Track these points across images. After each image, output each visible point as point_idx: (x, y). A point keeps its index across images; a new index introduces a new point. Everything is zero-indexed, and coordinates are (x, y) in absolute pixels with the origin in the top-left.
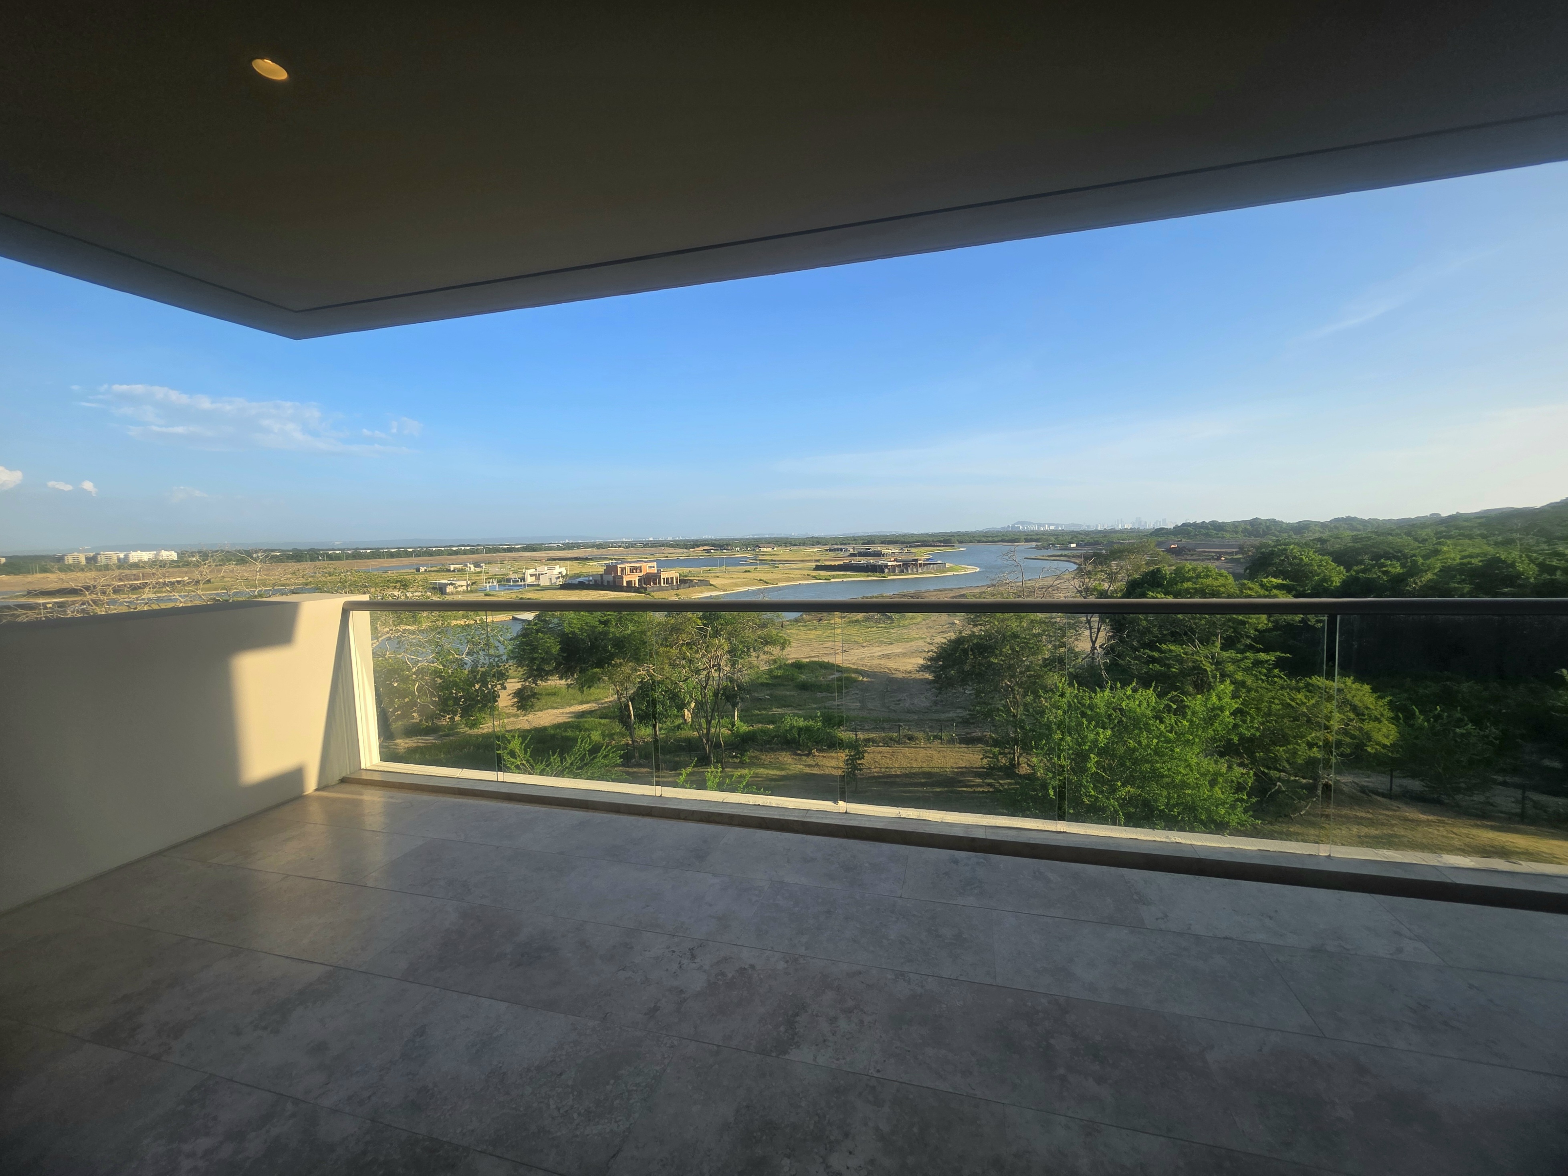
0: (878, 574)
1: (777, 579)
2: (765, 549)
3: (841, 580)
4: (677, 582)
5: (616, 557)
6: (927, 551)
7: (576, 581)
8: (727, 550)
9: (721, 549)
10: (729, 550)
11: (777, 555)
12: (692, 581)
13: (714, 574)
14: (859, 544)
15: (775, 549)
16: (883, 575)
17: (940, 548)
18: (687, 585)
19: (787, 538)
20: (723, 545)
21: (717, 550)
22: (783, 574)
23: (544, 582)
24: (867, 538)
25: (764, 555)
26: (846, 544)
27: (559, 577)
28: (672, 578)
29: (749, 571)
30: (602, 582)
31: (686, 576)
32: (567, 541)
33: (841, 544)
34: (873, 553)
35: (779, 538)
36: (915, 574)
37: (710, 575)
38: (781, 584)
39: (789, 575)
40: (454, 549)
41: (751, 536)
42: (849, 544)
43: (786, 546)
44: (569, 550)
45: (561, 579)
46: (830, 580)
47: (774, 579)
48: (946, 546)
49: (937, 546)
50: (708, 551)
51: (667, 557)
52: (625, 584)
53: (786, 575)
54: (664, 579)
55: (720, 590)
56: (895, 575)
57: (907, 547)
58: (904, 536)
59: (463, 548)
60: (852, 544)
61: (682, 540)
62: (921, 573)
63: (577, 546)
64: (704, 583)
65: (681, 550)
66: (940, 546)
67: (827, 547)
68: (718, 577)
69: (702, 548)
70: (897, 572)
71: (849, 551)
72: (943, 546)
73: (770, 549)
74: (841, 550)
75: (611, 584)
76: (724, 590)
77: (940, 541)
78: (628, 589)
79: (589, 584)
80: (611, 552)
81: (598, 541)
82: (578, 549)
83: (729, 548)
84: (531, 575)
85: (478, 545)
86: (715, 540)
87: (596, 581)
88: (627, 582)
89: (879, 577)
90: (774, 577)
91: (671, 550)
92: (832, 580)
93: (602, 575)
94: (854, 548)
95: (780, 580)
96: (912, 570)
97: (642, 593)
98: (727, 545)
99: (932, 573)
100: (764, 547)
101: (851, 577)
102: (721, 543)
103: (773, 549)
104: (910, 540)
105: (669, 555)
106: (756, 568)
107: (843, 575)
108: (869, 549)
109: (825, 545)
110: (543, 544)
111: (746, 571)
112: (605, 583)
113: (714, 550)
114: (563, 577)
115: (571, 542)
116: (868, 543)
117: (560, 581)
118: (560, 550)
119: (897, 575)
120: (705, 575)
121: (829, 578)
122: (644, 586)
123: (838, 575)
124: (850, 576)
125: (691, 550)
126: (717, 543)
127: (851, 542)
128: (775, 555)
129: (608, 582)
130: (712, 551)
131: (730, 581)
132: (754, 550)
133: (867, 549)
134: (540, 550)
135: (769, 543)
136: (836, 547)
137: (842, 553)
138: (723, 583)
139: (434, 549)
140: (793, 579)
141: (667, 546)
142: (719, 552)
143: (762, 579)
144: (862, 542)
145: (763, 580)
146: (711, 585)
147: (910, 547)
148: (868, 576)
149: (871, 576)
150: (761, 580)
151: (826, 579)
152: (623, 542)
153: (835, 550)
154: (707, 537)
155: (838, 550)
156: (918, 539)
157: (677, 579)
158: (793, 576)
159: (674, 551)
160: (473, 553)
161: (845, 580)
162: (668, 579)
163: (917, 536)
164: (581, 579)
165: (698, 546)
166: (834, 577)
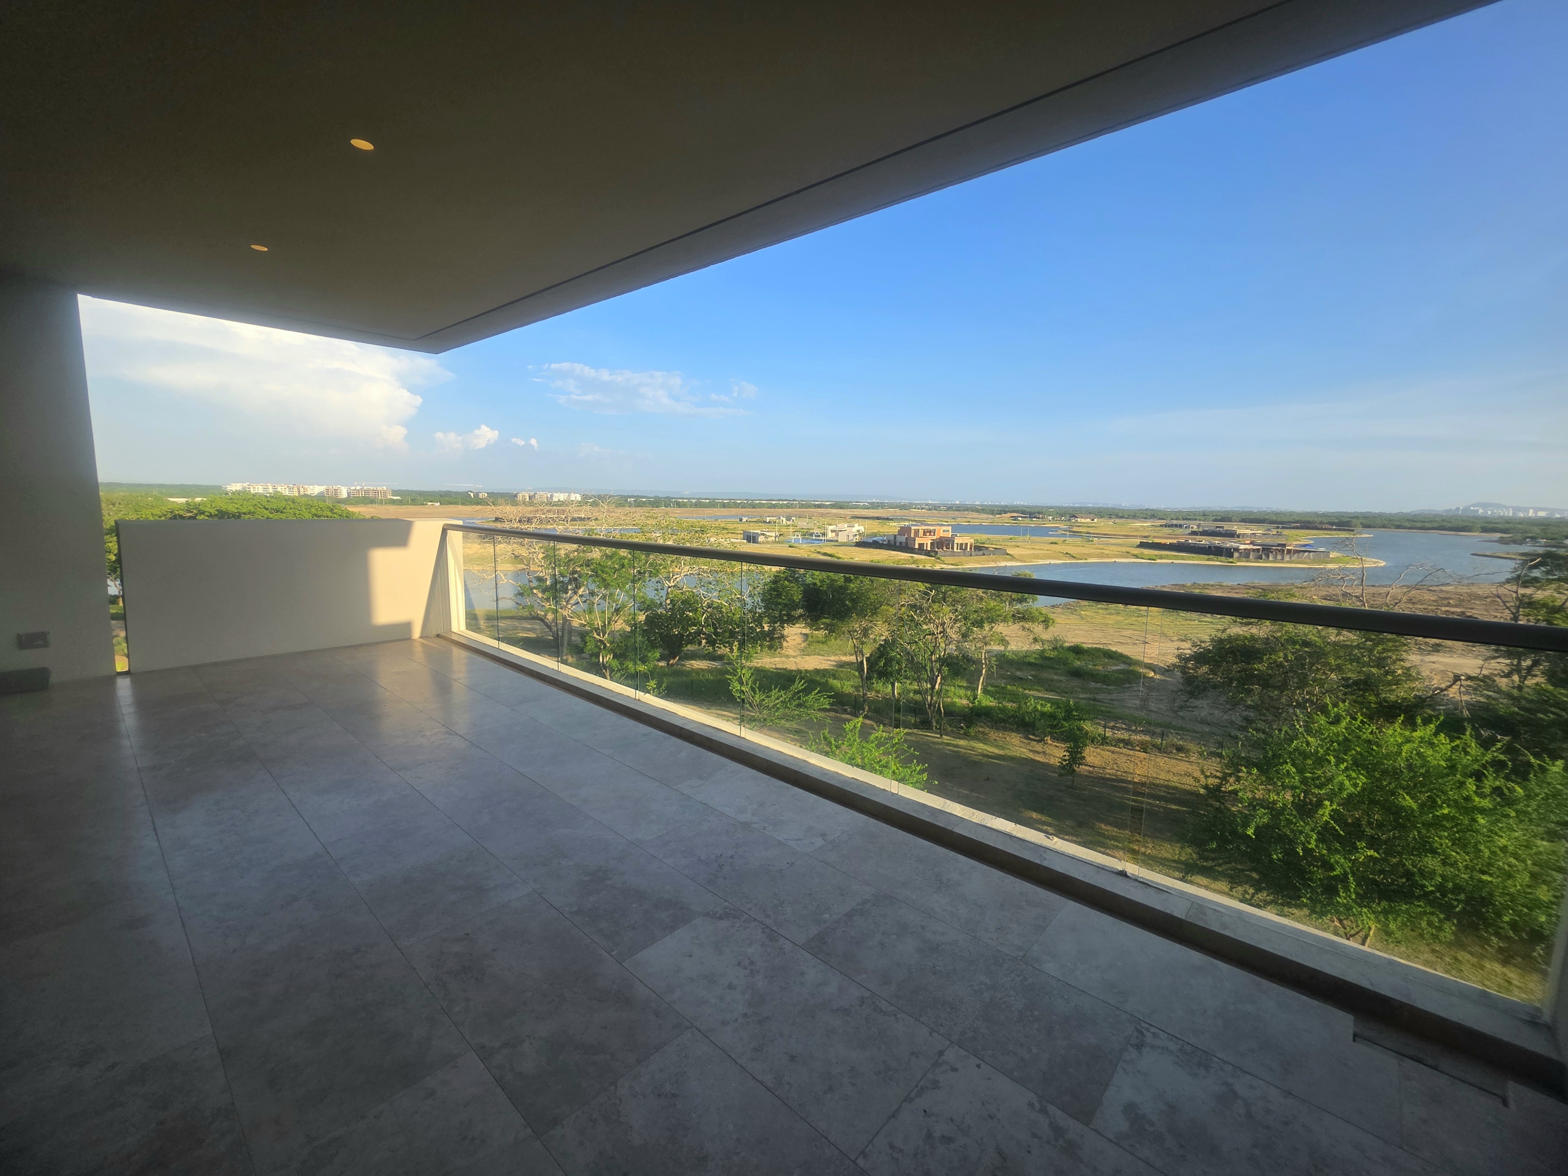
0: (1223, 558)
1: (1088, 555)
2: (1083, 520)
3: (1170, 561)
4: (971, 549)
5: (916, 519)
6: (1307, 535)
7: (870, 540)
8: (1037, 518)
9: (1030, 517)
10: (1039, 518)
11: (1096, 527)
12: (987, 548)
13: (1015, 544)
14: (1208, 520)
15: (1095, 520)
16: (1231, 560)
17: (1329, 532)
18: (983, 553)
19: (1114, 509)
20: (1034, 514)
21: (1025, 517)
22: (1096, 549)
23: (842, 538)
24: (1221, 514)
25: (1079, 526)
26: (1190, 519)
27: (856, 535)
28: (966, 544)
29: (1055, 543)
30: (895, 543)
31: (983, 543)
32: (874, 500)
33: (1184, 519)
34: (1224, 532)
35: (1104, 508)
36: (1278, 563)
37: (1009, 544)
38: (1090, 560)
39: (1103, 551)
40: (773, 502)
41: (1071, 505)
42: (1195, 519)
43: (1109, 517)
44: (873, 509)
45: (858, 537)
46: (1154, 560)
47: (1084, 554)
48: (1340, 530)
49: (1326, 529)
50: (1015, 518)
51: (969, 522)
52: (917, 546)
53: (1100, 551)
54: (958, 544)
55: (1016, 560)
56: (1247, 561)
57: (1278, 528)
58: (1277, 514)
59: (781, 502)
60: (1200, 520)
62: (1288, 562)
63: (883, 505)
64: (1001, 552)
65: (985, 516)
66: (1330, 529)
67: (1163, 522)
68: (1019, 547)
69: (1009, 515)
71: (1192, 528)
72: (1335, 530)
73: (1089, 520)
74: (1181, 526)
75: (904, 545)
76: (1022, 561)
77: (1332, 524)
78: (920, 552)
79: (882, 544)
80: (911, 513)
81: (904, 502)
82: (882, 508)
83: (1041, 516)
84: (832, 531)
86: (1028, 507)
87: (889, 541)
88: (919, 544)
89: (1219, 563)
90: (1084, 552)
91: (976, 515)
92: (1159, 561)
93: (895, 536)
94: (1199, 526)
95: (1090, 555)
96: (1276, 558)
97: (932, 556)
98: (1039, 513)
99: (1301, 563)
100: (1082, 518)
101: (1184, 560)
102: (1033, 510)
103: (1093, 520)
104: (1285, 519)
105: (971, 520)
106: (1065, 541)
107: (1174, 556)
108: (1221, 527)
109: (1162, 519)
111: (1052, 543)
112: (898, 544)
113: (1022, 517)
114: (860, 534)
115: (877, 501)
116: (1223, 520)
117: (857, 539)
119: (1252, 562)
120: (1004, 543)
121: (1154, 557)
122: (936, 550)
123: (1167, 555)
125: (997, 516)
126: (1028, 510)
127: (1198, 518)
128: (1093, 527)
129: (901, 543)
130: (1020, 519)
131: (1030, 552)
132: (1069, 520)
133: (1217, 527)
135: (1090, 513)
136: (1175, 522)
138: (1022, 553)
140: (1108, 556)
141: (972, 511)
142: (1027, 520)
144: (1214, 518)
145: (1070, 555)
146: (1008, 554)
147: (1283, 528)
148: (1208, 560)
149: (1213, 560)
150: (1067, 553)
151: (1150, 559)
153: (1172, 526)
154: (1018, 503)
155: (1176, 526)
156: (1297, 519)
157: (971, 546)
158: (1109, 552)
159: (979, 516)
161: (1175, 561)
162: (961, 544)
163: (1299, 514)
164: (875, 539)
165: (1005, 512)
166: (1161, 557)
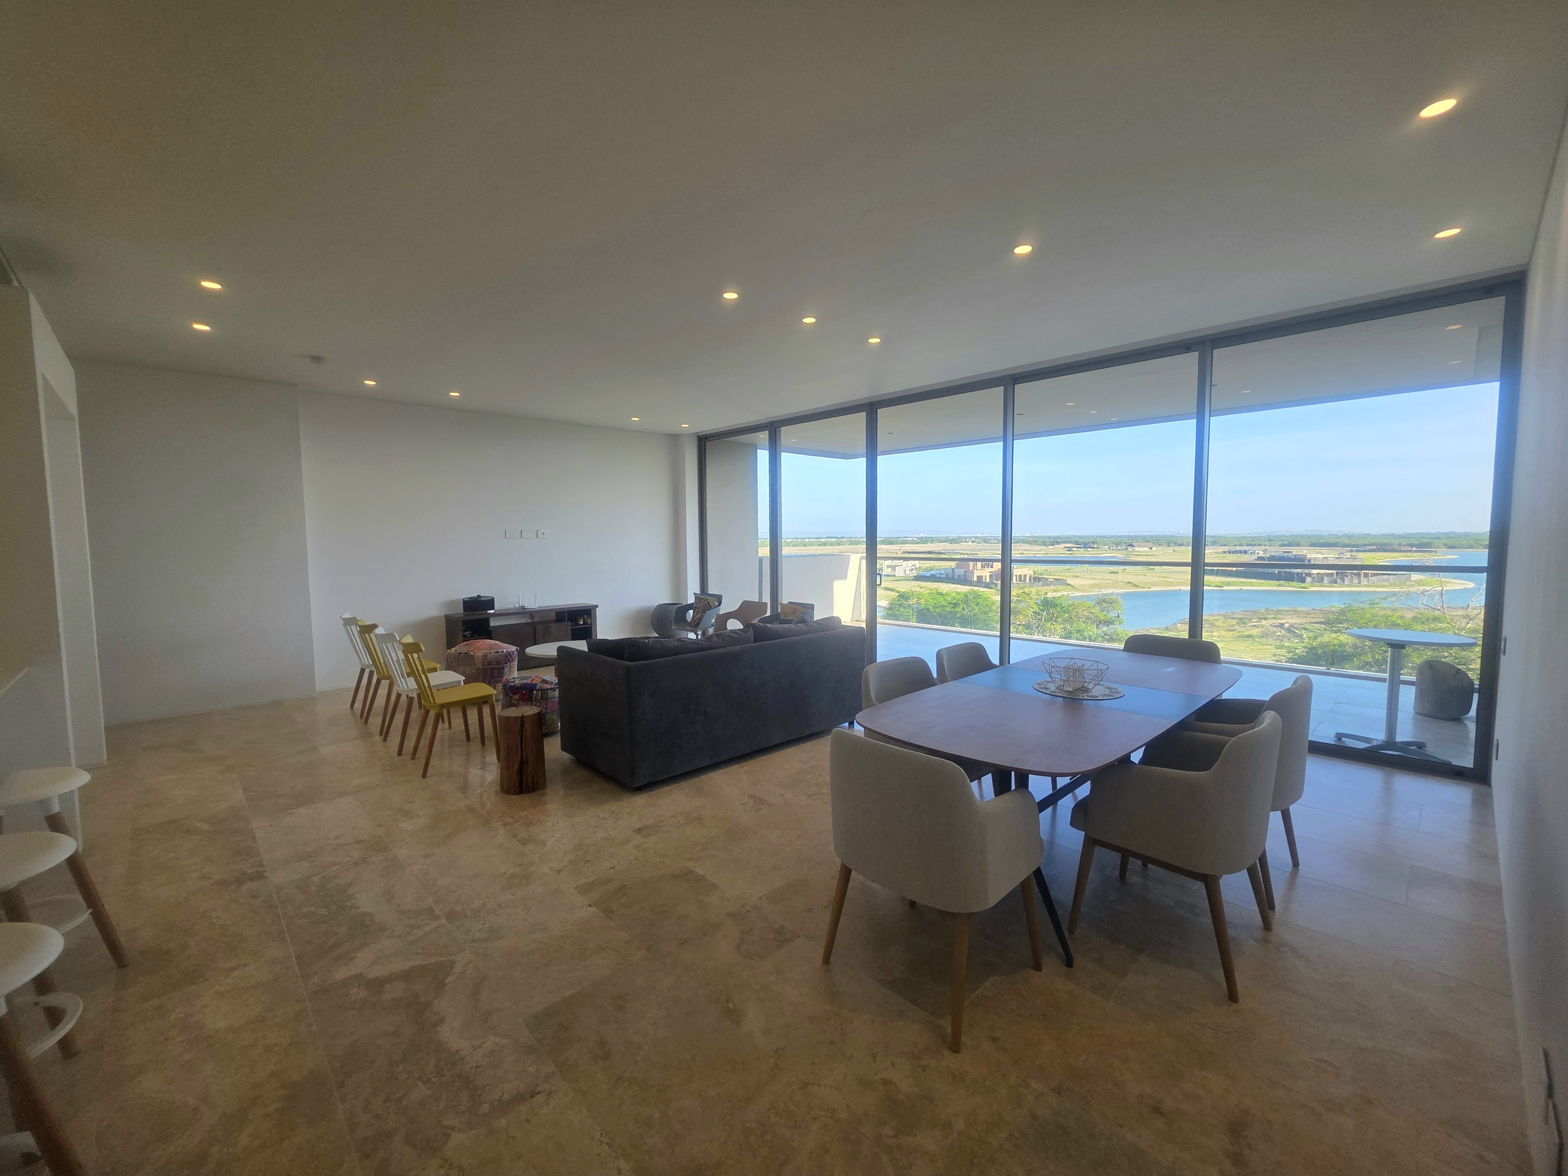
0: (1295, 583)
1: (1150, 583)
2: (1140, 549)
3: (1238, 588)
4: (1030, 580)
5: (968, 552)
6: (1385, 558)
7: (929, 574)
8: (1092, 548)
9: (1085, 547)
10: (1094, 548)
11: (1155, 555)
12: (1047, 579)
13: (1073, 574)
14: (1275, 546)
15: (1154, 549)
16: (1303, 585)
17: (1409, 554)
18: (1041, 583)
19: (1172, 536)
20: (1088, 544)
21: (1080, 548)
22: (1159, 577)
23: (899, 572)
24: (1288, 539)
25: (1138, 555)
26: (1255, 545)
27: (912, 569)
28: (1025, 576)
29: (1115, 573)
30: (953, 576)
31: (1041, 574)
32: (921, 535)
33: (1248, 545)
34: (1293, 557)
35: (1161, 536)
36: (1356, 586)
37: (1068, 574)
38: (1153, 589)
39: (1166, 579)
40: (823, 540)
41: (1125, 534)
42: (1260, 545)
43: (1169, 546)
44: (923, 543)
45: (914, 571)
46: (1222, 587)
47: (1147, 582)
48: (1421, 551)
49: (1405, 551)
50: (1069, 549)
51: (1022, 554)
52: (975, 579)
53: (1163, 579)
54: (1016, 576)
55: (1079, 590)
56: (1321, 586)
57: (1352, 551)
58: (1349, 537)
59: (830, 540)
60: (1265, 545)
61: (1041, 537)
62: (1366, 586)
63: (932, 540)
64: (1061, 583)
65: (1039, 548)
66: (1410, 551)
67: (1227, 548)
68: (1078, 577)
69: (1062, 545)
70: (1325, 582)
71: (1258, 553)
72: (1416, 551)
73: (1147, 549)
74: (1246, 552)
75: (962, 578)
76: (1083, 591)
77: (1412, 545)
78: (979, 584)
79: (940, 577)
80: (963, 547)
81: (952, 536)
82: (932, 543)
83: (1095, 546)
84: (888, 567)
85: (842, 538)
86: (1080, 537)
87: (947, 575)
88: (978, 577)
89: (1296, 587)
90: (1147, 581)
91: (1028, 547)
92: (1226, 588)
93: (953, 569)
94: (1265, 551)
95: (1154, 584)
96: (1352, 581)
97: (992, 588)
98: (1093, 543)
99: (1384, 587)
100: (1140, 546)
102: (1087, 540)
103: (1151, 548)
104: (1358, 542)
105: (1025, 552)
106: (1125, 569)
107: (1242, 582)
108: (1291, 552)
109: (1225, 545)
110: (899, 538)
111: (1112, 573)
112: (956, 577)
113: (1077, 548)
114: (916, 569)
115: (925, 536)
116: (1290, 544)
117: (915, 573)
118: (914, 543)
119: (1326, 587)
120: (1063, 574)
121: (1221, 585)
122: (995, 582)
123: (1235, 582)
124: (1252, 585)
125: (1050, 547)
126: (1081, 540)
127: (1264, 543)
128: (1152, 555)
129: (959, 576)
130: (1075, 549)
131: (1090, 582)
132: (1126, 549)
133: (1285, 552)
134: (897, 543)
135: (1147, 541)
136: (1238, 548)
137: (1247, 556)
138: (1082, 583)
139: (807, 540)
140: (1172, 584)
141: (1024, 543)
142: (1082, 550)
143: (1131, 581)
144: (1280, 543)
145: (1131, 583)
146: (1068, 585)
147: (1357, 551)
148: (1279, 585)
149: (1284, 586)
150: (1129, 582)
151: (1216, 586)
152: (976, 538)
153: (1236, 552)
154: (1070, 533)
155: (1241, 552)
156: (1373, 541)
157: (1030, 577)
158: (1171, 580)
159: (1031, 548)
160: (839, 544)
161: (1243, 588)
162: (1020, 576)
163: (1375, 537)
164: (932, 572)
165: (1058, 543)
166: (1228, 584)
